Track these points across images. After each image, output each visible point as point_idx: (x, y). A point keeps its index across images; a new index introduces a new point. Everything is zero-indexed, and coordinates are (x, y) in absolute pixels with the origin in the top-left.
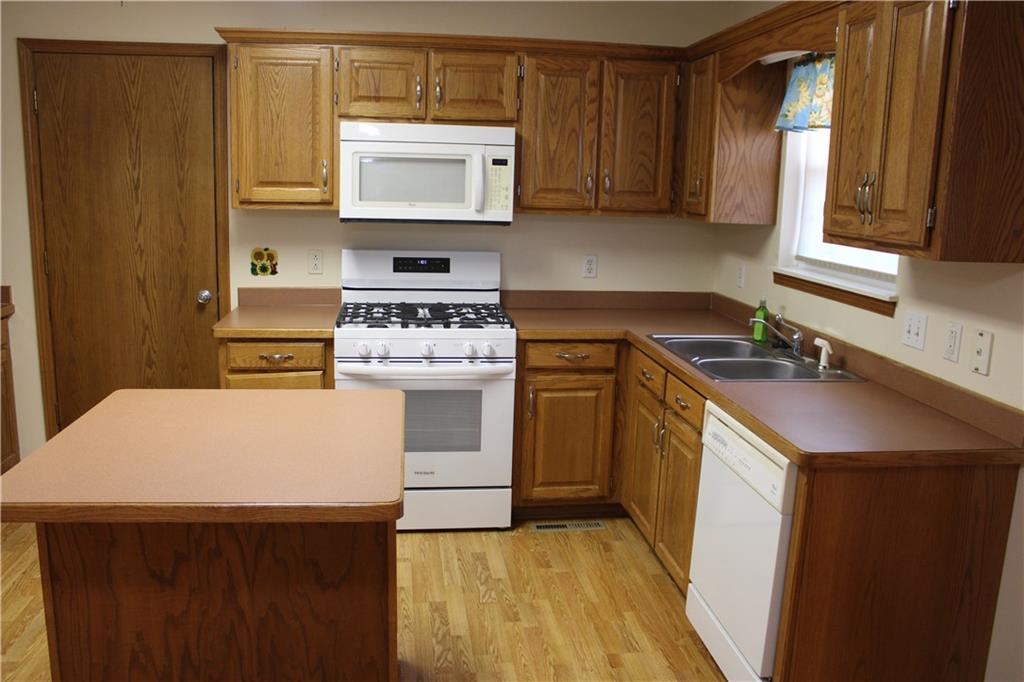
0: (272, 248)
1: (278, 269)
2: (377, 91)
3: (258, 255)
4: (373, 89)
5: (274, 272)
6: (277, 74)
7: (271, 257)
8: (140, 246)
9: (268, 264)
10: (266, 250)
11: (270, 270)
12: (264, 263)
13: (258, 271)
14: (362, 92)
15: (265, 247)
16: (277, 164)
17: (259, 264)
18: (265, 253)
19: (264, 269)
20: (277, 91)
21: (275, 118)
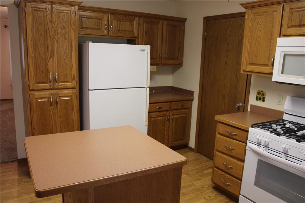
0: (264, 91)
1: (265, 99)
2: (301, 22)
3: (259, 93)
4: (298, 21)
5: (264, 101)
6: (260, 19)
7: (263, 95)
8: (225, 84)
9: (262, 97)
10: (262, 91)
11: (262, 100)
12: (261, 97)
13: (258, 99)
14: (293, 24)
15: (262, 90)
16: (256, 57)
17: (259, 96)
18: (261, 93)
19: (260, 99)
20: (259, 26)
21: (257, 37)
